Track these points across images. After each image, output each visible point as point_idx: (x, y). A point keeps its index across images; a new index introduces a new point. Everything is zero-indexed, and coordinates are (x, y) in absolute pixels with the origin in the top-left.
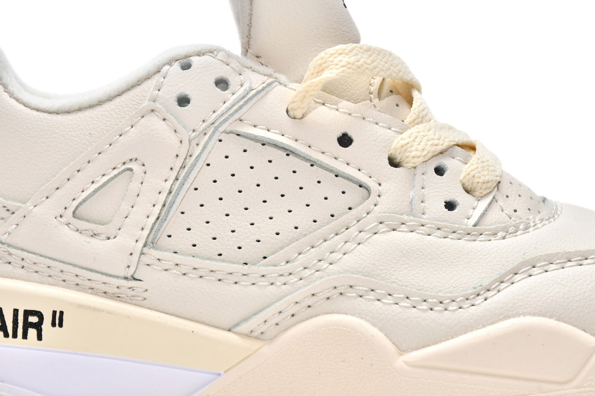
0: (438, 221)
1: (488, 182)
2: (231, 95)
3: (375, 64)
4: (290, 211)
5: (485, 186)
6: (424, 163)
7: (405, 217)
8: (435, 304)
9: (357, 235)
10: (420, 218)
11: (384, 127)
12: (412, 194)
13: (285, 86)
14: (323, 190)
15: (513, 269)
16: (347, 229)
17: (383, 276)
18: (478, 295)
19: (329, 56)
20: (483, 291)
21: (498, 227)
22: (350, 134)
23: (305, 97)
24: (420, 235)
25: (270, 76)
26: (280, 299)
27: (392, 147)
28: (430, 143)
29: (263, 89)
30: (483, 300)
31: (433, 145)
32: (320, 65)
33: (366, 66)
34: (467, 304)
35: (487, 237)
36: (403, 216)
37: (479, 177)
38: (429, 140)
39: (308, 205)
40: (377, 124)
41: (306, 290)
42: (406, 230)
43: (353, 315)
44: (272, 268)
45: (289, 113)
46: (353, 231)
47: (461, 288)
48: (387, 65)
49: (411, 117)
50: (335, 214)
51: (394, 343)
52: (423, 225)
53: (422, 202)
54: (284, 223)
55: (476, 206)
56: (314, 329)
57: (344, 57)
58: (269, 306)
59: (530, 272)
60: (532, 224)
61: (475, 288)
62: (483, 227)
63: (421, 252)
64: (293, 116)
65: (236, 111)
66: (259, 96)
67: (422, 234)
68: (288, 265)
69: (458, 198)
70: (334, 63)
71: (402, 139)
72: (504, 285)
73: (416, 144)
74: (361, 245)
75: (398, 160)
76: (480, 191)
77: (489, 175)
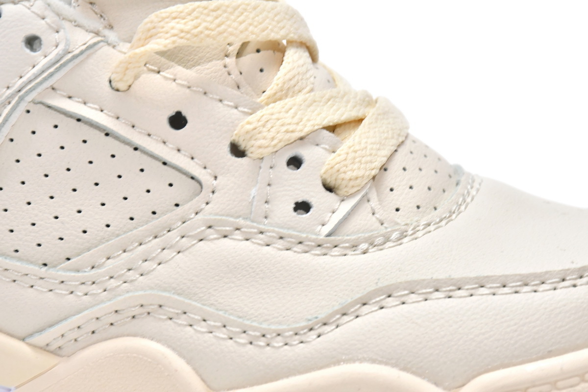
0: (282, 227)
1: (357, 178)
2: (43, 57)
3: (223, 27)
4: (103, 205)
5: (352, 183)
6: (274, 154)
7: (241, 222)
8: (257, 338)
9: (177, 242)
10: (259, 223)
11: (228, 106)
12: (253, 192)
13: (114, 47)
14: (145, 181)
15: (360, 298)
16: (169, 231)
17: (201, 295)
18: (311, 329)
19: (160, 20)
20: (319, 325)
21: (360, 237)
22: (184, 113)
23: (127, 69)
24: (256, 245)
25: (97, 34)
26: (79, 312)
27: (236, 132)
28: (284, 129)
29: (82, 53)
30: (315, 337)
31: (287, 132)
32: (149, 30)
33: (207, 32)
34: (295, 341)
35: (342, 250)
36: (238, 220)
37: (345, 172)
38: (282, 125)
39: (125, 199)
40: (221, 101)
41: (109, 305)
42: (240, 237)
43: (159, 341)
44: (73, 274)
45: (112, 83)
46: (174, 236)
47: (292, 318)
48: (243, 26)
49: (272, 89)
50: (157, 211)
51: (203, 380)
52: (262, 233)
53: (266, 202)
54: (94, 219)
55: (337, 209)
56: (112, 354)
57: (178, 23)
58: (65, 319)
59: (384, 304)
60: (410, 232)
61: (310, 320)
62: (340, 238)
63: (253, 268)
64: (115, 88)
65: (45, 79)
66: (77, 61)
67: (259, 244)
68: (94, 271)
69: (313, 199)
70: (164, 30)
71: (249, 123)
72: (346, 318)
73: (265, 129)
74: (180, 254)
75: (242, 147)
76: (345, 190)
77: (359, 168)
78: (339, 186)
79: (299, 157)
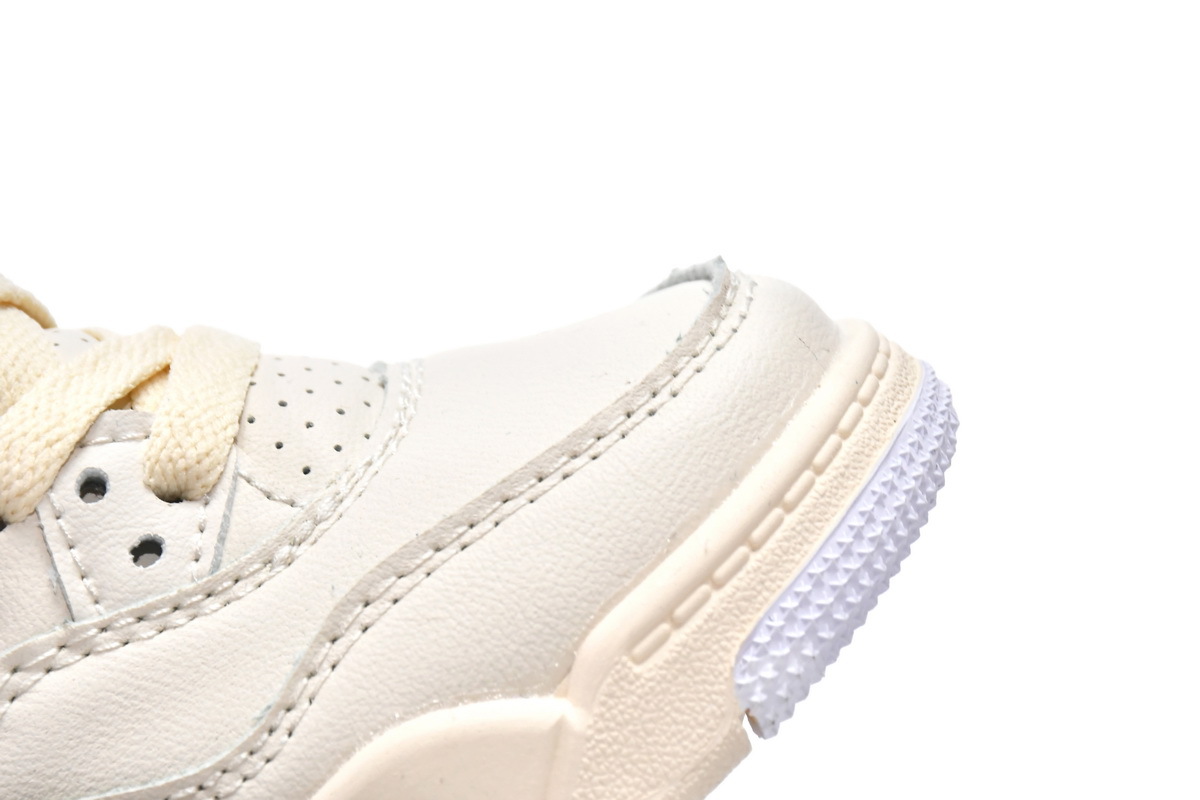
0: (133, 601)
1: (207, 454)
7: (59, 633)
10: (91, 616)
15: (321, 635)
18: (272, 730)
20: (280, 717)
21: (267, 544)
24: (107, 655)
28: (42, 443)
30: (284, 738)
31: (49, 445)
34: (256, 765)
35: (251, 579)
36: (54, 633)
37: (183, 456)
38: (37, 439)
42: (74, 658)
47: (230, 732)
52: (104, 629)
53: (83, 578)
55: (205, 521)
59: (364, 621)
61: (259, 719)
62: (233, 564)
63: (122, 693)
67: (111, 650)
69: (155, 528)
72: (317, 679)
76: (199, 485)
77: (203, 437)
78: (186, 484)
79: (95, 476)
